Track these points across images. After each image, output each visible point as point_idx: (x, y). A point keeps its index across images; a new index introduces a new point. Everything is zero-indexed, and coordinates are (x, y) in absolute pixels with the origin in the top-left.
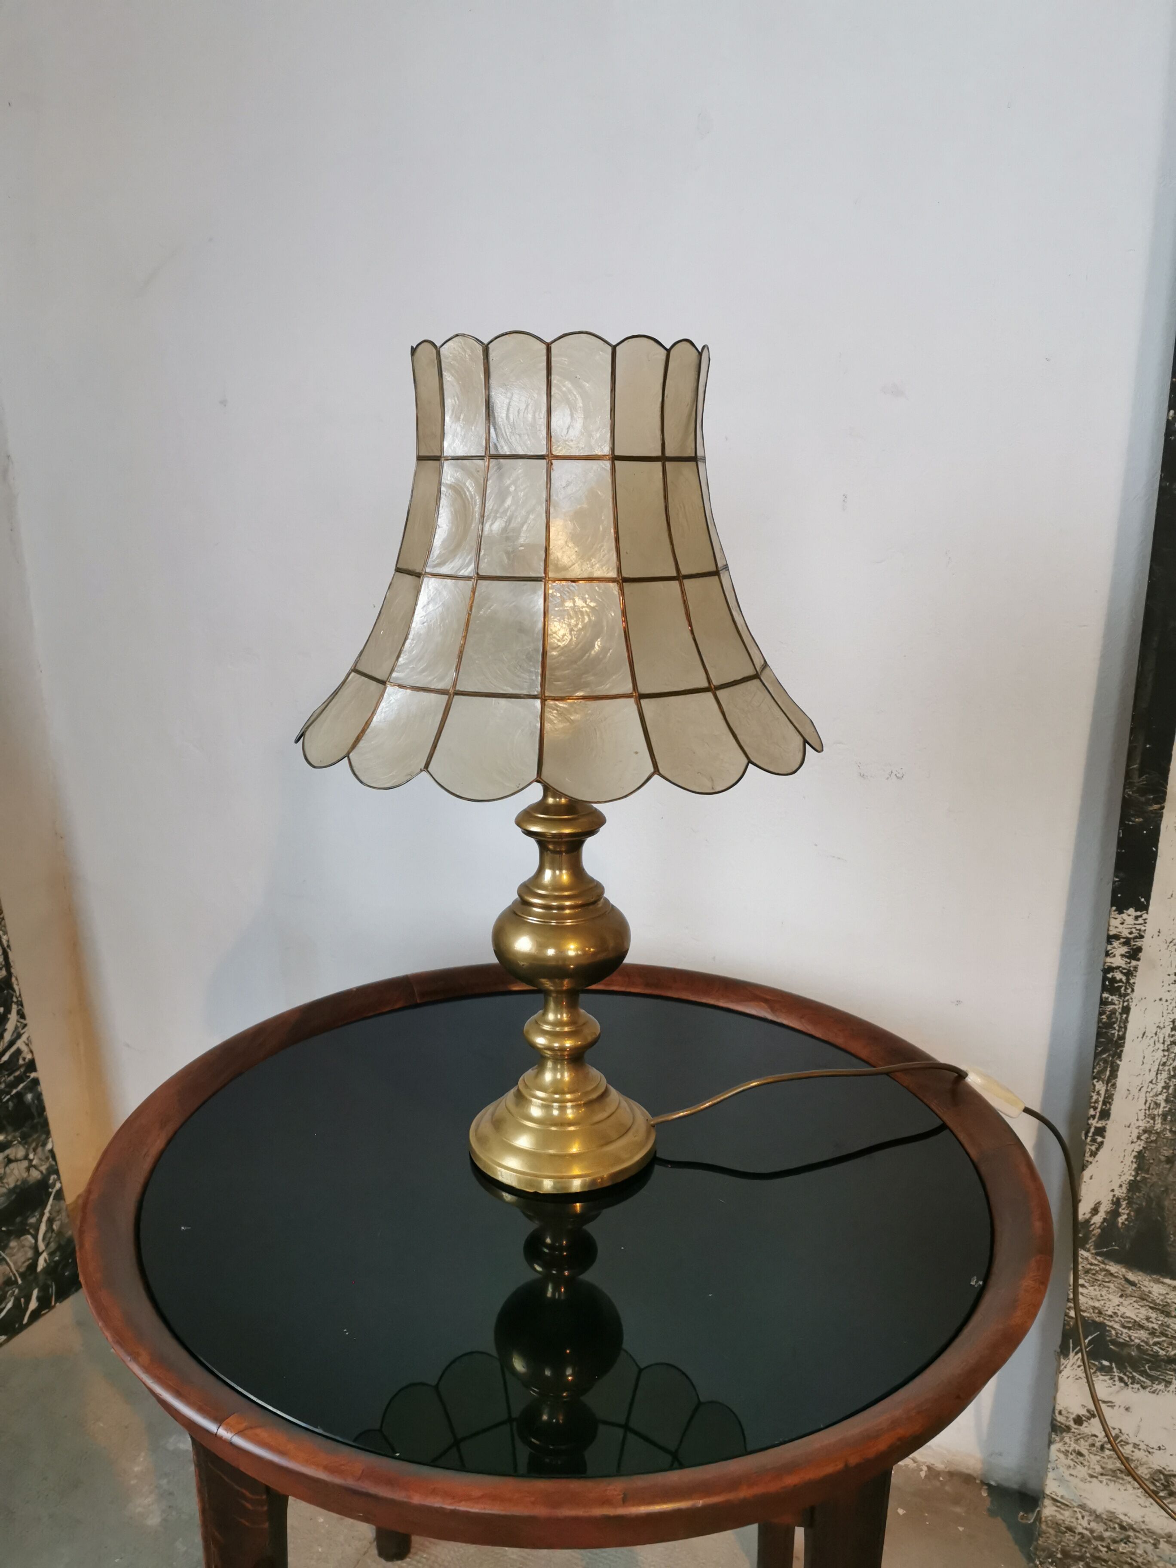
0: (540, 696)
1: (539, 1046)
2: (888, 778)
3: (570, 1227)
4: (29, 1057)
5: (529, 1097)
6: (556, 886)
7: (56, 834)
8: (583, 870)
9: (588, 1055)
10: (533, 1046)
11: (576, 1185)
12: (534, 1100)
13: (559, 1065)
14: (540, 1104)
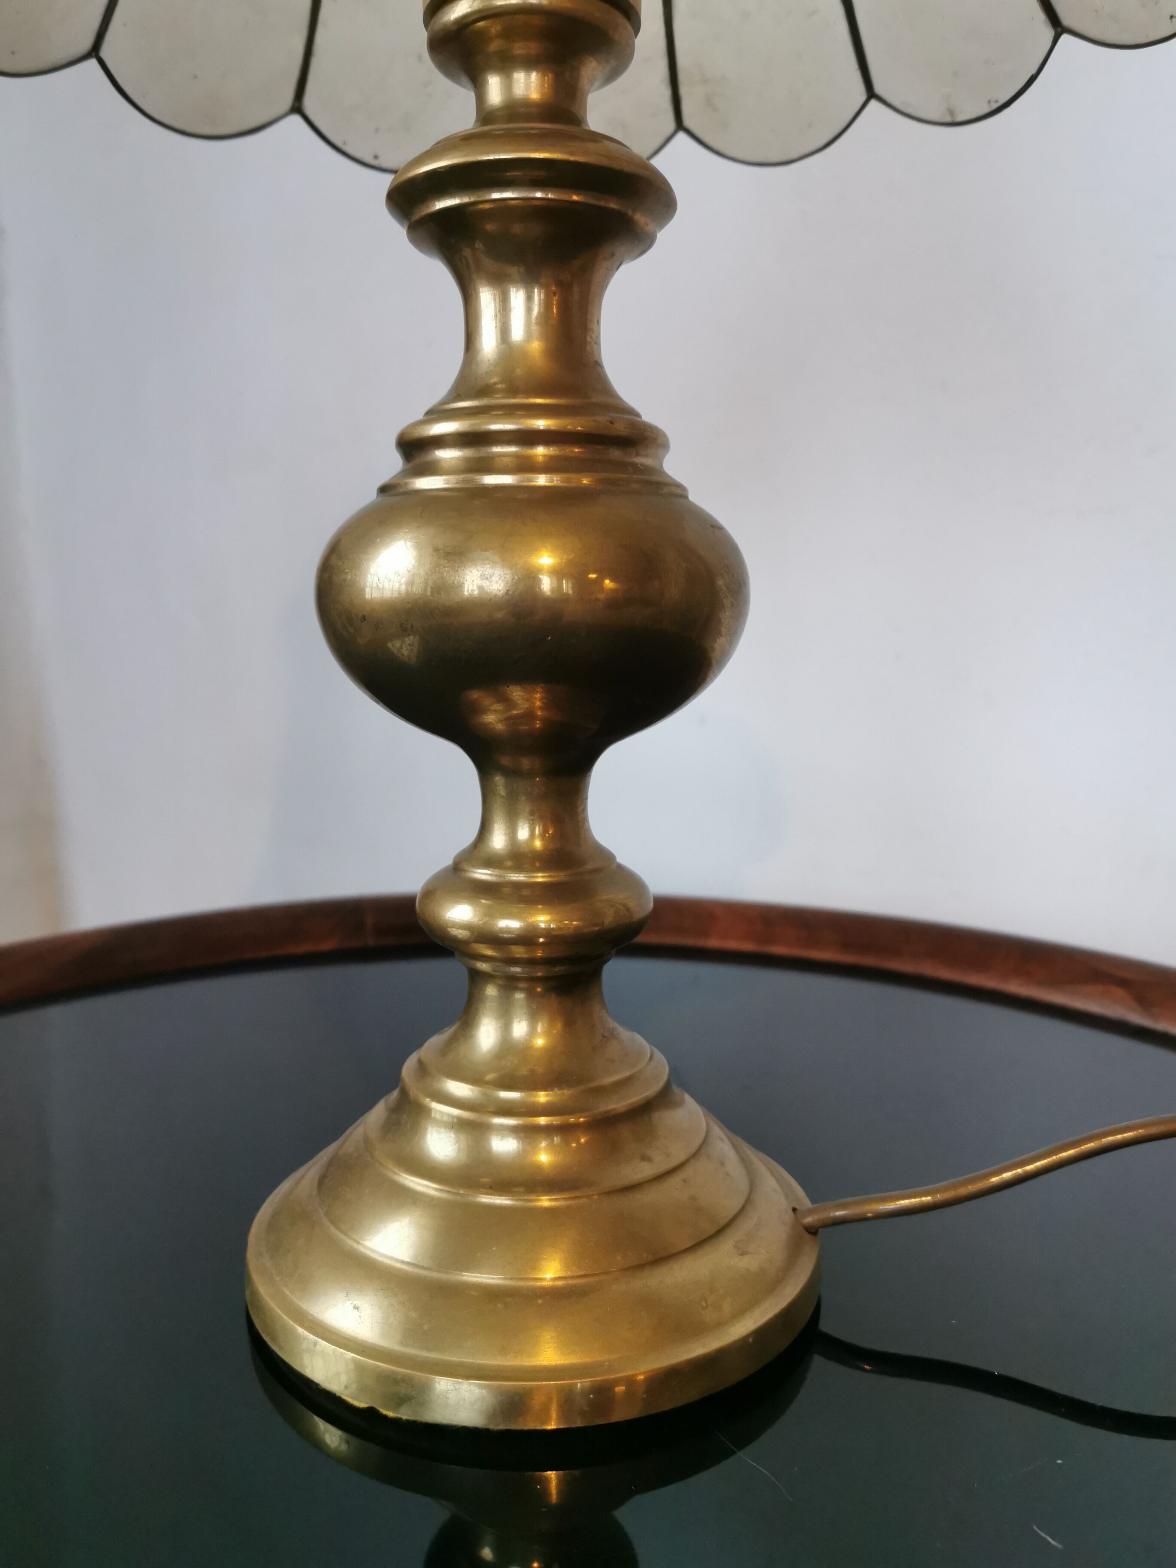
9: (610, 969)
12: (438, 1108)
13: (520, 996)
14: (455, 1120)
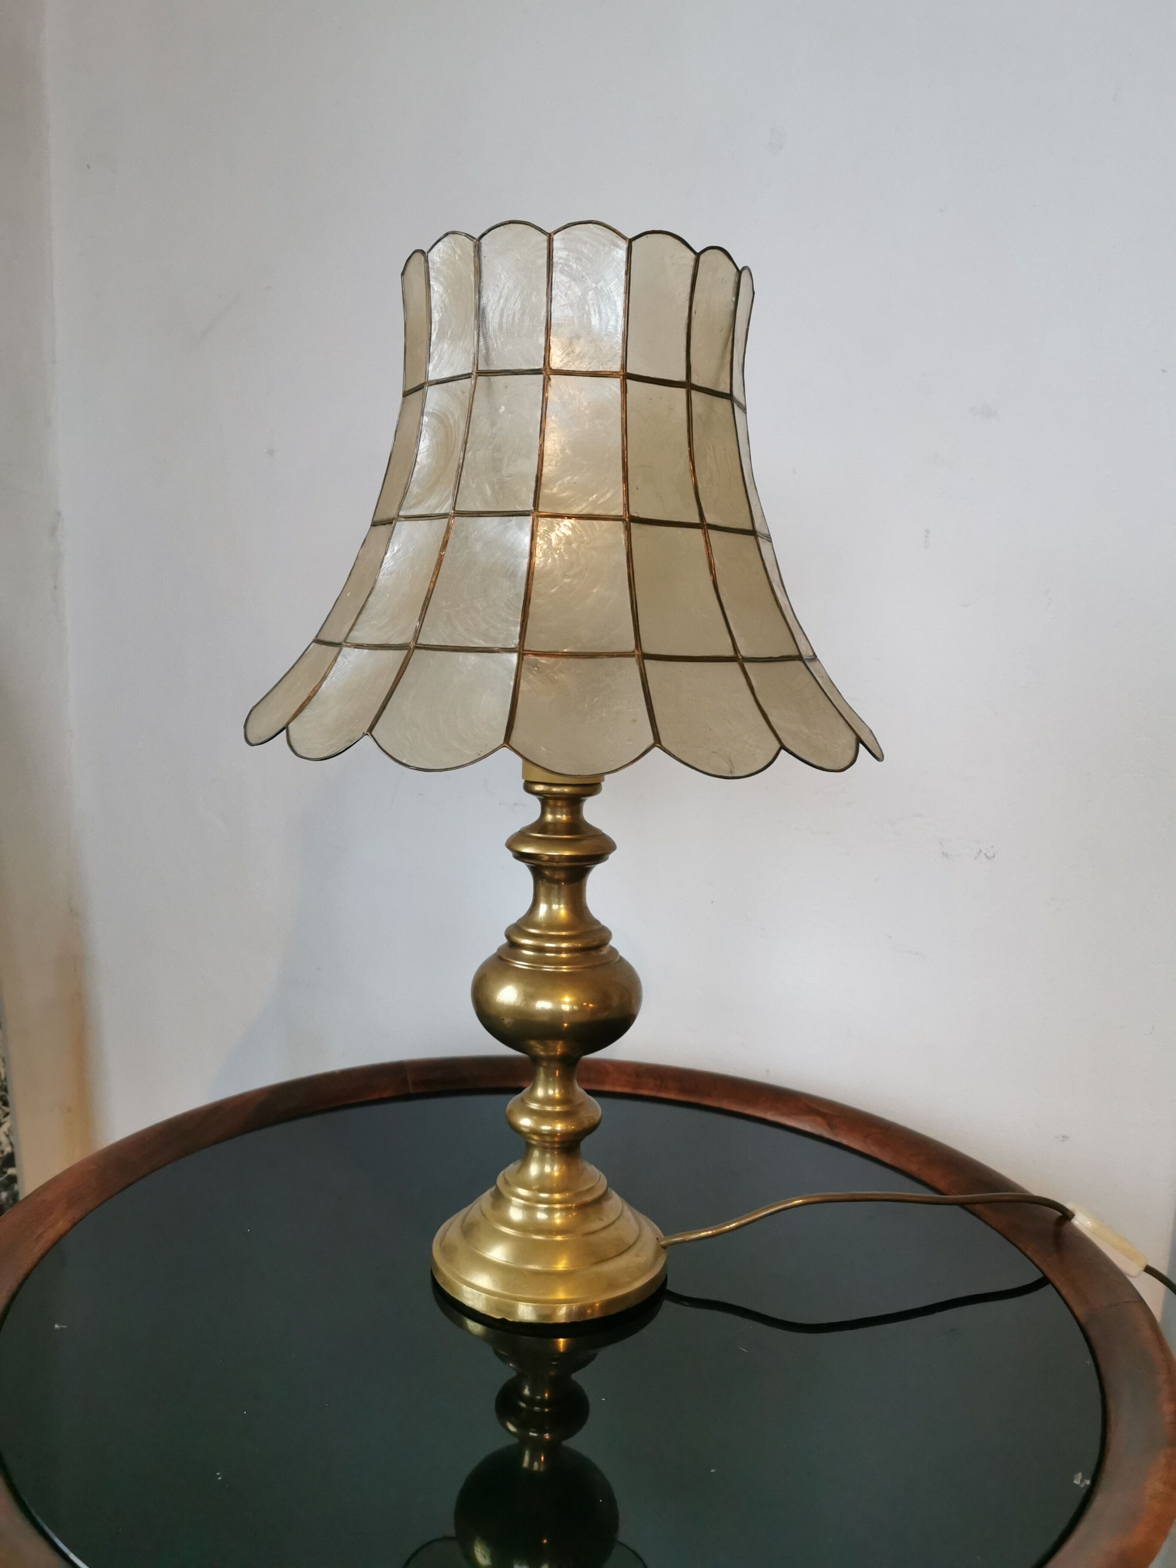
0: (518, 649)
1: (524, 1129)
2: (976, 858)
3: (552, 1373)
4: (8, 1149)
5: (506, 1195)
6: (551, 923)
7: (71, 910)
8: (586, 908)
9: (585, 1144)
10: (516, 1129)
11: (562, 1314)
12: (514, 1199)
13: (548, 1155)
14: (522, 1205)
